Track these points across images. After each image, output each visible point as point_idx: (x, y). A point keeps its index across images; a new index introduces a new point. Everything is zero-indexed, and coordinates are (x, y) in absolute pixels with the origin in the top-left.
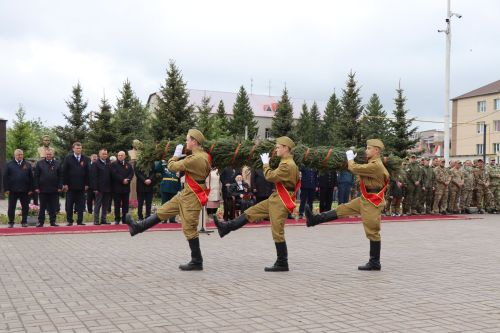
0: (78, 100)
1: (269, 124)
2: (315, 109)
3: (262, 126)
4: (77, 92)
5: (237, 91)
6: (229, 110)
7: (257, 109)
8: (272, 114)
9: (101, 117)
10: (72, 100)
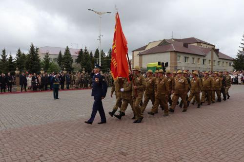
0: (4, 53)
1: (76, 58)
2: (91, 53)
3: (74, 59)
4: (4, 51)
5: (66, 47)
6: (63, 53)
7: (72, 53)
8: (77, 55)
9: (9, 60)
10: (2, 54)
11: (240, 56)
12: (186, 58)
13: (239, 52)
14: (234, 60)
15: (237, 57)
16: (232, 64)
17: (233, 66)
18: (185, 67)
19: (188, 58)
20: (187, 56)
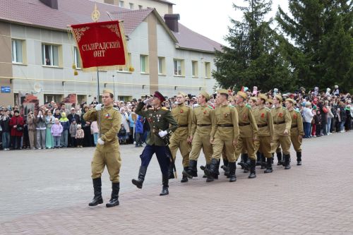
11: (236, 41)
12: (47, 47)
13: (232, 26)
14: (217, 54)
15: (228, 44)
16: (214, 68)
17: (216, 76)
18: (46, 84)
19: (57, 47)
20: (51, 40)
